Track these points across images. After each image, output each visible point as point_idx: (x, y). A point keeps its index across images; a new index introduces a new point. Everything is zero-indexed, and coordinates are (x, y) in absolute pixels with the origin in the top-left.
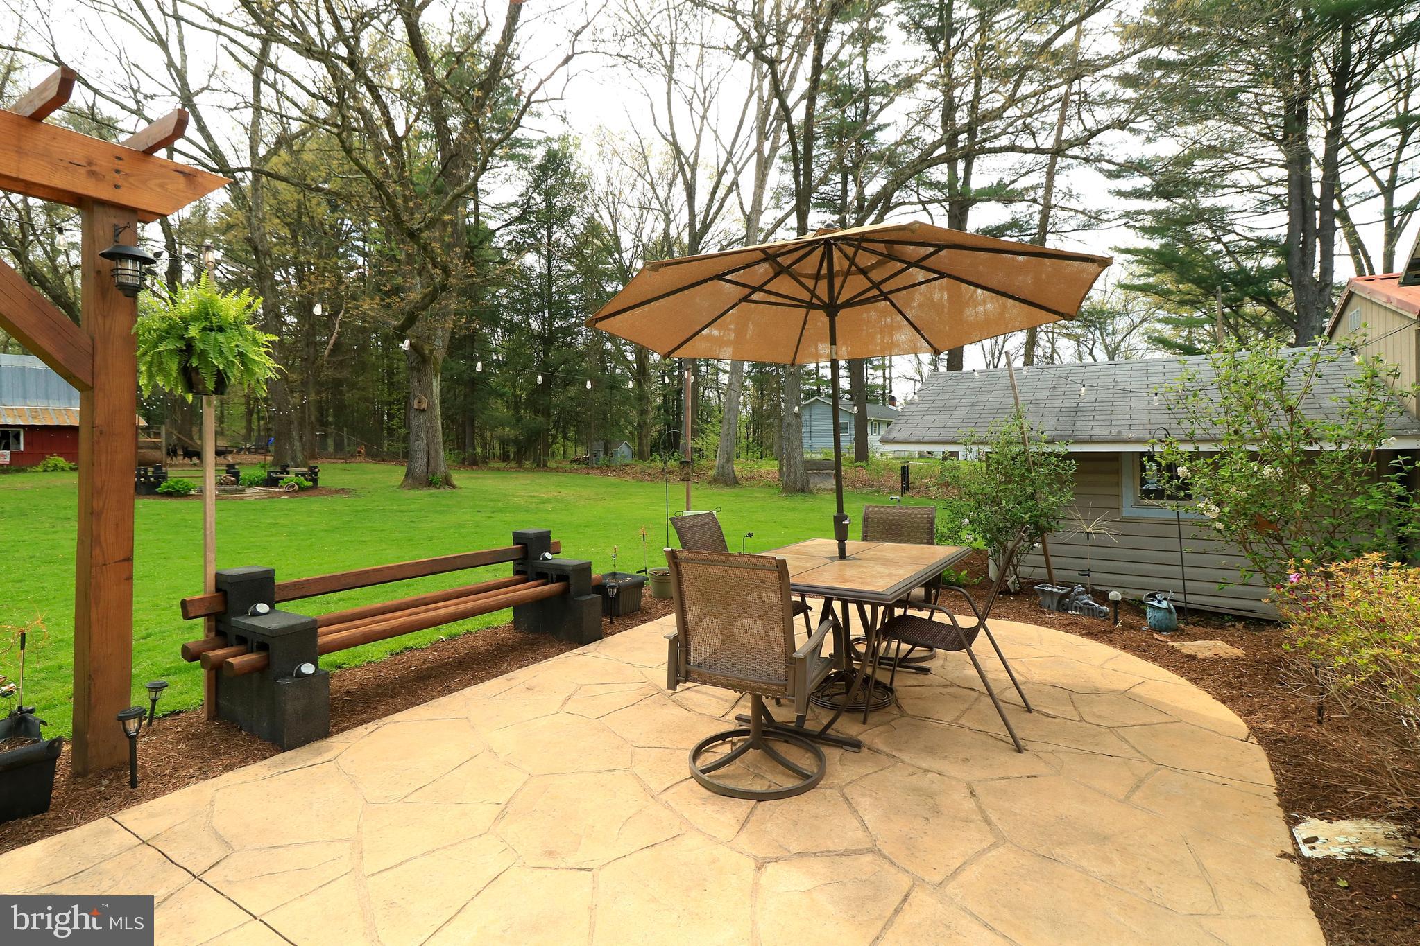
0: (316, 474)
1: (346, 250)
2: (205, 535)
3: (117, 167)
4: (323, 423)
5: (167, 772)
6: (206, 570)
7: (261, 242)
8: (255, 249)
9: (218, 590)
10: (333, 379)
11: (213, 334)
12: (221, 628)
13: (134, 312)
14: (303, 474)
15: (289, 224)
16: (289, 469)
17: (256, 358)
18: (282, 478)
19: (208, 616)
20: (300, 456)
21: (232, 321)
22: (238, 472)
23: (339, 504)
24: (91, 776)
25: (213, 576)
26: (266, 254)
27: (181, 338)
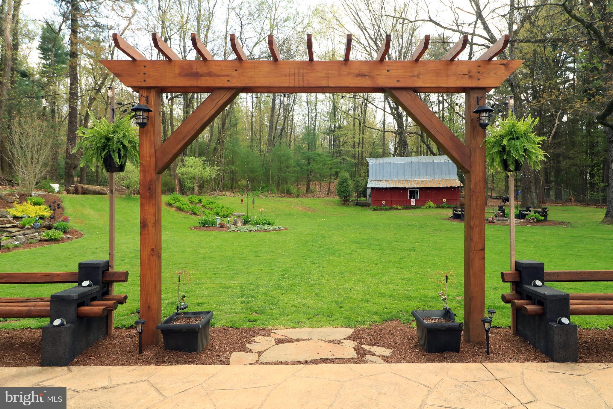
0: (546, 212)
1: (562, 72)
2: (511, 242)
3: (479, 71)
4: (548, 181)
5: (500, 352)
6: (511, 260)
7: (515, 80)
8: (511, 85)
9: (516, 270)
10: (554, 154)
11: (513, 141)
12: (519, 289)
13: (484, 135)
14: (539, 212)
15: (528, 66)
16: (531, 209)
17: (533, 151)
18: (527, 215)
19: (513, 282)
20: (536, 202)
21: (523, 133)
22: (504, 210)
23: (562, 231)
24: (471, 343)
25: (514, 262)
26: (517, 86)
27: (500, 145)
